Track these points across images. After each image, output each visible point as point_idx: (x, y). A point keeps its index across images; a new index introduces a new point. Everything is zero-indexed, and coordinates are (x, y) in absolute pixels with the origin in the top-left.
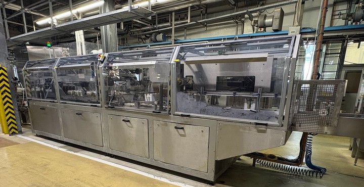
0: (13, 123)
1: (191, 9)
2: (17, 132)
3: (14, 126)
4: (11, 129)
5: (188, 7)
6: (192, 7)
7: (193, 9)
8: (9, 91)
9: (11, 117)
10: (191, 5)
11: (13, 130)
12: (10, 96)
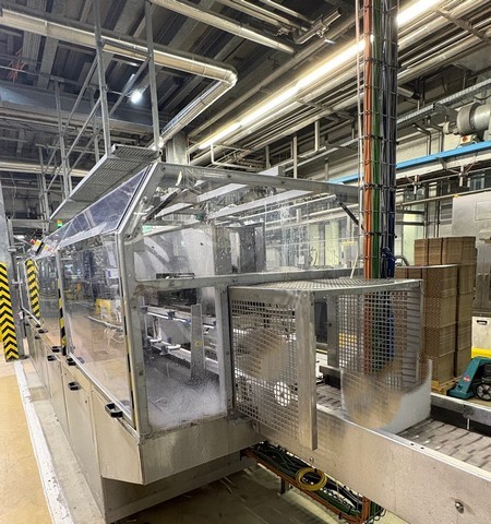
0: (12, 343)
1: (321, 125)
2: (17, 356)
3: (13, 347)
4: (8, 353)
5: (314, 123)
6: (323, 121)
7: (323, 128)
8: (9, 296)
9: (9, 335)
10: (316, 117)
11: (11, 354)
12: (10, 304)
